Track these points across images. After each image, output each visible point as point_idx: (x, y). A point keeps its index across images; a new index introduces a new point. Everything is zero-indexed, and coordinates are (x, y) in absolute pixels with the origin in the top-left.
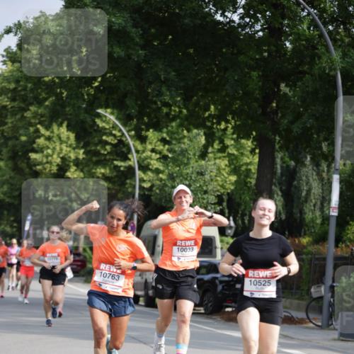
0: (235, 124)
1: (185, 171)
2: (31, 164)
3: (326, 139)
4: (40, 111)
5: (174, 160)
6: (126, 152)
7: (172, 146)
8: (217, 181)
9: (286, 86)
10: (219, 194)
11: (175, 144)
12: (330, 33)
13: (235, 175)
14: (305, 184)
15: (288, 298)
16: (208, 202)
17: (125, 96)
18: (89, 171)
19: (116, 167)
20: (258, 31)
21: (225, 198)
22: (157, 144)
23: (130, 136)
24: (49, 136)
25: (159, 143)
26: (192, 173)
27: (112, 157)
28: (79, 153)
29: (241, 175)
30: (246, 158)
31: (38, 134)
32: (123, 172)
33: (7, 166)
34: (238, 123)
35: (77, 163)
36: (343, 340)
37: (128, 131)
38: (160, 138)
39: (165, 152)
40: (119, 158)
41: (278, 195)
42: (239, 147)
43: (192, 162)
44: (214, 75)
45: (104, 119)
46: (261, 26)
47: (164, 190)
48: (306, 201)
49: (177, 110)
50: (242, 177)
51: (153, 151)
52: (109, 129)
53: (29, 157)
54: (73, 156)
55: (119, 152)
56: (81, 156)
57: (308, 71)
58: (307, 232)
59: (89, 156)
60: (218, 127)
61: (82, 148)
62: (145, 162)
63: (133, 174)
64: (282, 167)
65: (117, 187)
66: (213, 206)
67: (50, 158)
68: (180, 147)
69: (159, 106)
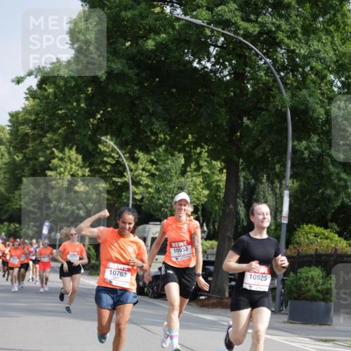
0: (208, 149)
1: (168, 186)
3: (278, 162)
4: (54, 137)
5: (161, 178)
6: (122, 170)
7: (158, 166)
9: (248, 119)
10: (196, 204)
11: (161, 165)
12: (282, 78)
13: (207, 189)
17: (122, 126)
19: (114, 182)
20: (226, 76)
21: (200, 208)
22: (146, 165)
23: (125, 157)
24: (62, 157)
25: (148, 163)
26: (174, 188)
27: (111, 175)
28: (85, 171)
29: (212, 190)
30: (216, 176)
31: (53, 155)
32: (120, 186)
34: (210, 148)
36: (291, 323)
37: (124, 154)
38: (149, 159)
39: (154, 172)
40: (117, 175)
41: (241, 206)
42: (211, 167)
43: (174, 179)
44: (192, 110)
45: (105, 144)
46: (228, 72)
47: (152, 201)
49: (162, 136)
51: (143, 169)
52: (109, 152)
53: (46, 174)
54: (80, 173)
55: (116, 170)
56: (87, 174)
57: (265, 108)
59: (93, 174)
60: (195, 151)
61: (88, 167)
62: (138, 179)
63: (128, 188)
64: (244, 183)
65: (115, 199)
67: (62, 175)
68: (165, 167)
69: (149, 134)
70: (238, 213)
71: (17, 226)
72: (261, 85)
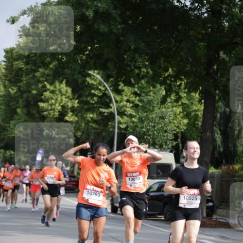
0: (187, 81)
1: (151, 116)
2: (40, 111)
4: (46, 72)
5: (144, 109)
6: (108, 102)
7: (142, 98)
8: (174, 123)
9: (224, 53)
10: (175, 132)
11: (144, 96)
13: (186, 118)
14: (237, 125)
15: (224, 209)
16: (167, 139)
17: (107, 60)
18: (82, 116)
19: (101, 113)
20: (204, 13)
21: (180, 135)
22: (130, 96)
23: (111, 90)
24: (53, 90)
25: (132, 95)
26: (156, 118)
27: (98, 106)
28: (75, 103)
30: (194, 107)
31: (45, 88)
32: (106, 116)
33: (22, 112)
34: (189, 81)
35: (73, 110)
37: (110, 87)
38: (133, 92)
39: (137, 102)
40: (103, 107)
41: (217, 133)
42: (190, 98)
43: (156, 109)
44: (172, 45)
45: (93, 78)
46: (206, 9)
47: (136, 130)
48: (238, 138)
49: (145, 70)
50: (192, 120)
51: (128, 101)
52: (96, 85)
53: (39, 105)
54: (70, 105)
55: (103, 102)
56: (76, 105)
57: (240, 42)
58: (239, 161)
59: (82, 105)
60: (175, 83)
61: (77, 99)
62: (122, 109)
63: (114, 118)
65: (102, 128)
66: (171, 142)
67: (53, 106)
68: (147, 98)
69: (133, 68)
70: (214, 140)
71: (12, 153)
72: (236, 21)
